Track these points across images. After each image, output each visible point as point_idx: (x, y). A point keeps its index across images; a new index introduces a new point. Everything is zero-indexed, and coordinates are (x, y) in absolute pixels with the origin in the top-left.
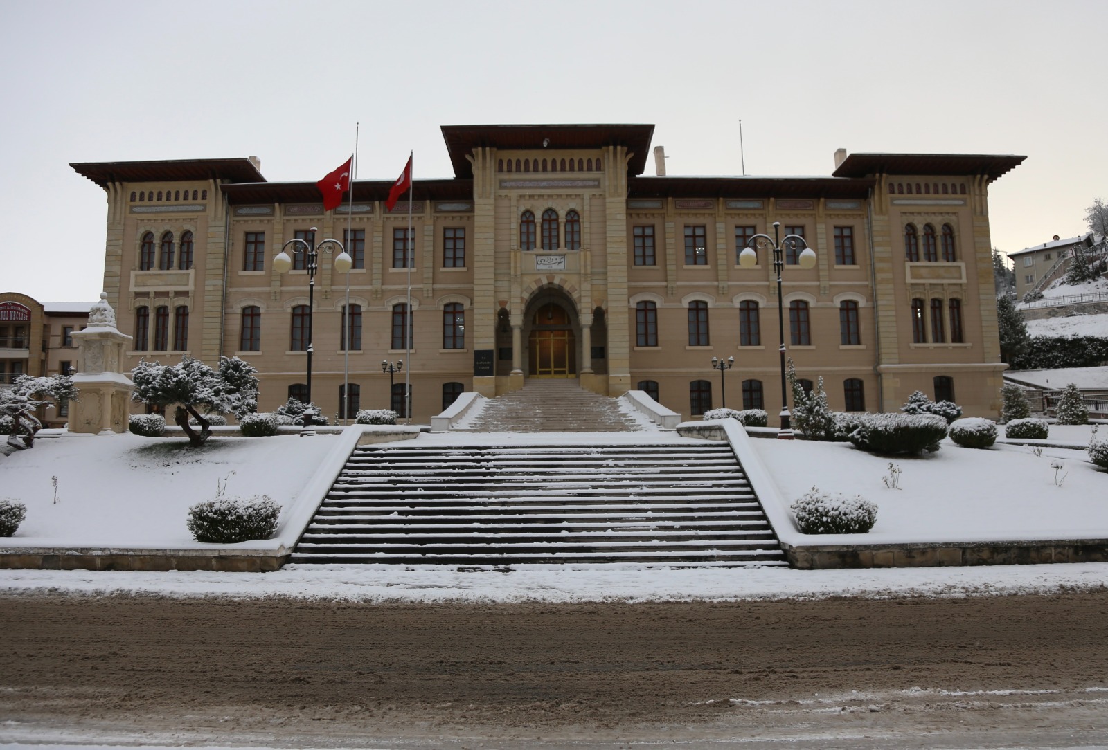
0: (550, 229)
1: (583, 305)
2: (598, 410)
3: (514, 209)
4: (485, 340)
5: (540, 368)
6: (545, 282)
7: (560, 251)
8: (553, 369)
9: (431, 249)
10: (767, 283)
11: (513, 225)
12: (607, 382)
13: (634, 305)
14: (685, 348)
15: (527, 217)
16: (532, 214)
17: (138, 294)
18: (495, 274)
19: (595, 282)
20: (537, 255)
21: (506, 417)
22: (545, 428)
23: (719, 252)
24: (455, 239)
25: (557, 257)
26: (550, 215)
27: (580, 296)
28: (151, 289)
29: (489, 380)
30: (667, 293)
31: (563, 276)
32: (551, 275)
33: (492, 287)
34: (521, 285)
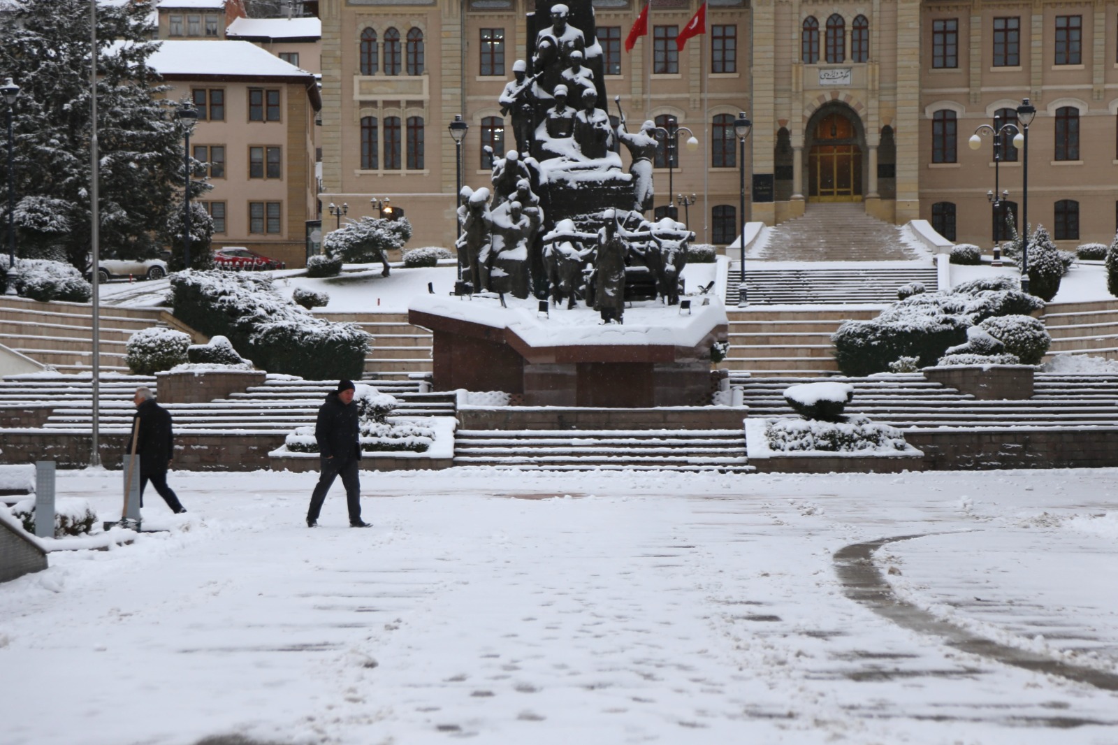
0: (835, 38)
1: (870, 124)
2: (880, 239)
3: (796, 17)
4: (764, 164)
5: (821, 188)
6: (828, 98)
7: (846, 63)
8: (836, 190)
9: (698, 52)
10: (1089, 86)
11: (795, 35)
12: (894, 206)
13: (929, 115)
14: (988, 164)
15: (810, 26)
16: (815, 20)
17: (363, 104)
18: (775, 90)
19: (883, 98)
20: (820, 69)
21: (792, 247)
22: (829, 257)
23: (1033, 51)
24: (724, 38)
25: (843, 71)
26: (836, 23)
27: (867, 114)
28: (380, 98)
29: (769, 206)
30: (969, 101)
31: (848, 92)
32: (835, 90)
33: (772, 106)
34: (803, 102)
